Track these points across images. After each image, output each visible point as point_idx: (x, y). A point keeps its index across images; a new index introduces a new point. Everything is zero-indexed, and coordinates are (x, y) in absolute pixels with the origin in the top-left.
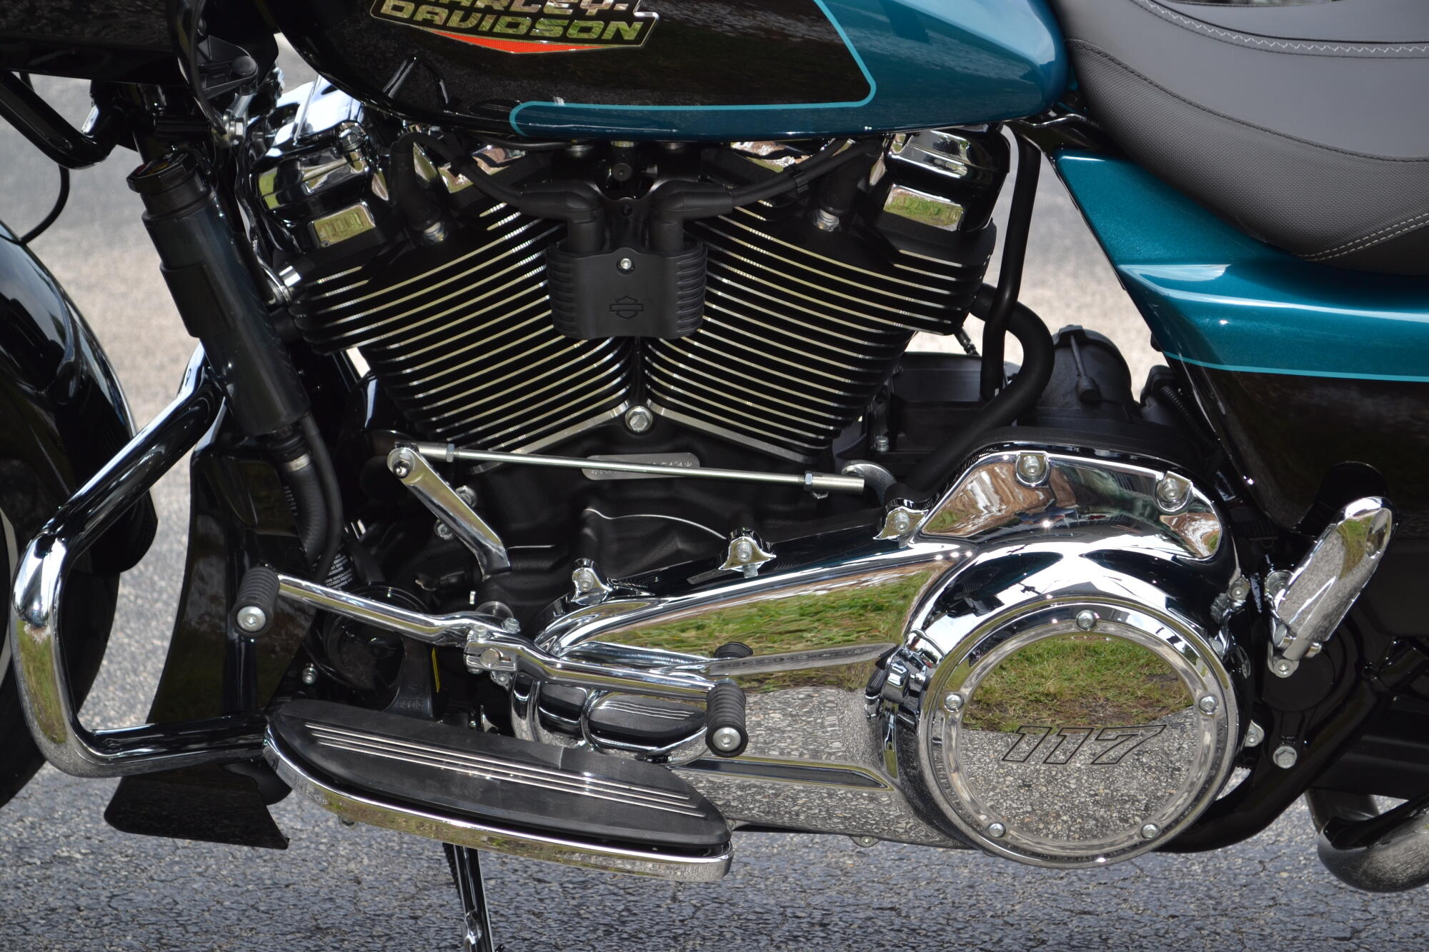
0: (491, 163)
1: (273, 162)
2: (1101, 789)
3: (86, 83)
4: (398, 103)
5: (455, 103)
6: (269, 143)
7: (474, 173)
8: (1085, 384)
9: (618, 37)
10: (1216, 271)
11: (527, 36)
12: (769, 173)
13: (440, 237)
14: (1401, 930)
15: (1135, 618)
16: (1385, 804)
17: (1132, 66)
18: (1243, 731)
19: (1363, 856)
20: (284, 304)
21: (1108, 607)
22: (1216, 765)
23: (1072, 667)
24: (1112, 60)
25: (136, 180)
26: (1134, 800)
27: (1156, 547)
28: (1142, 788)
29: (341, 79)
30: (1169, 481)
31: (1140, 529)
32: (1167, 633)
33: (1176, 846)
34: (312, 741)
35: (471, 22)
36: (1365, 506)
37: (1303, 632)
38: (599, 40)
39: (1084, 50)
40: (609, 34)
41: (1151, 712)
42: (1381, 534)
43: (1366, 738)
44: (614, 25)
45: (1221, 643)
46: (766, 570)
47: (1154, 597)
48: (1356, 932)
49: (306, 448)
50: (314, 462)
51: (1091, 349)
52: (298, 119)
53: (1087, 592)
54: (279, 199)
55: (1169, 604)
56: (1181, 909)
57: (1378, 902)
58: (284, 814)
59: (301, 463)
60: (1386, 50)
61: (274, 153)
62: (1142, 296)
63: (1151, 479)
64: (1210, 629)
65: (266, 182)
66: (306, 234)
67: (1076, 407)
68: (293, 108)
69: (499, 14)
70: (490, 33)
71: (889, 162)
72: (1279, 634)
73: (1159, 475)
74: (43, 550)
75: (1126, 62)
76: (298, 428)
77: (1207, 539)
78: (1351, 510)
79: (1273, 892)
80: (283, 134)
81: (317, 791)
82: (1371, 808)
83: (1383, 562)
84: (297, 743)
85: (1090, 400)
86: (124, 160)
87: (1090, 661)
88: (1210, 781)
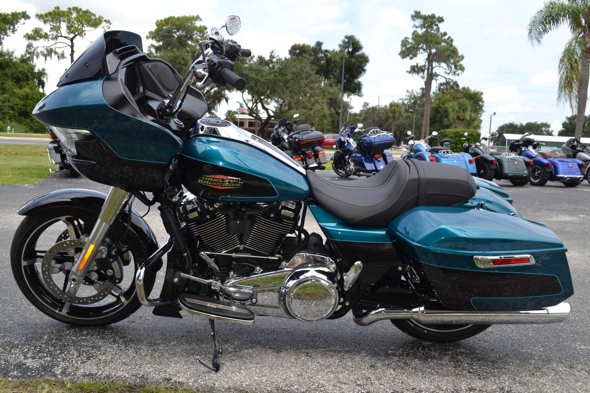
0: (217, 206)
1: (182, 205)
2: (317, 309)
3: (152, 193)
4: (202, 196)
5: (211, 196)
6: (182, 201)
7: (214, 207)
8: (315, 242)
9: (236, 186)
10: (335, 224)
11: (221, 186)
12: (262, 208)
13: (209, 217)
14: (369, 332)
15: (322, 282)
16: (364, 311)
18: (339, 299)
19: (360, 320)
20: (183, 228)
21: (318, 280)
22: (335, 305)
23: (312, 288)
24: (318, 190)
25: (159, 208)
26: (322, 311)
27: (326, 270)
28: (324, 309)
29: (193, 192)
30: (327, 258)
31: (323, 267)
32: (327, 284)
33: (331, 318)
34: (185, 301)
35: (213, 183)
36: (358, 263)
37: (349, 283)
38: (233, 187)
40: (235, 185)
41: (325, 296)
42: (361, 267)
43: (361, 300)
44: (235, 184)
45: (336, 285)
46: (262, 273)
47: (325, 277)
48: (362, 332)
49: (186, 252)
50: (187, 254)
51: (316, 236)
52: (187, 198)
53: (314, 277)
54: (183, 211)
55: (327, 279)
56: (333, 328)
57: (365, 327)
58: (182, 313)
59: (185, 254)
60: (362, 189)
61: (182, 203)
62: (322, 228)
63: (324, 258)
64: (334, 283)
65: (181, 208)
66: (187, 217)
67: (313, 246)
68: (186, 196)
69: (217, 182)
70: (216, 185)
71: (282, 206)
72: (345, 284)
73: (325, 257)
74: (141, 269)
75: (320, 190)
76: (185, 249)
77: (334, 268)
78: (356, 263)
79: (348, 326)
80: (184, 200)
81: (186, 309)
82: (362, 312)
83: (361, 271)
84: (183, 301)
85: (315, 245)
86: (158, 204)
87: (315, 288)
88: (334, 308)
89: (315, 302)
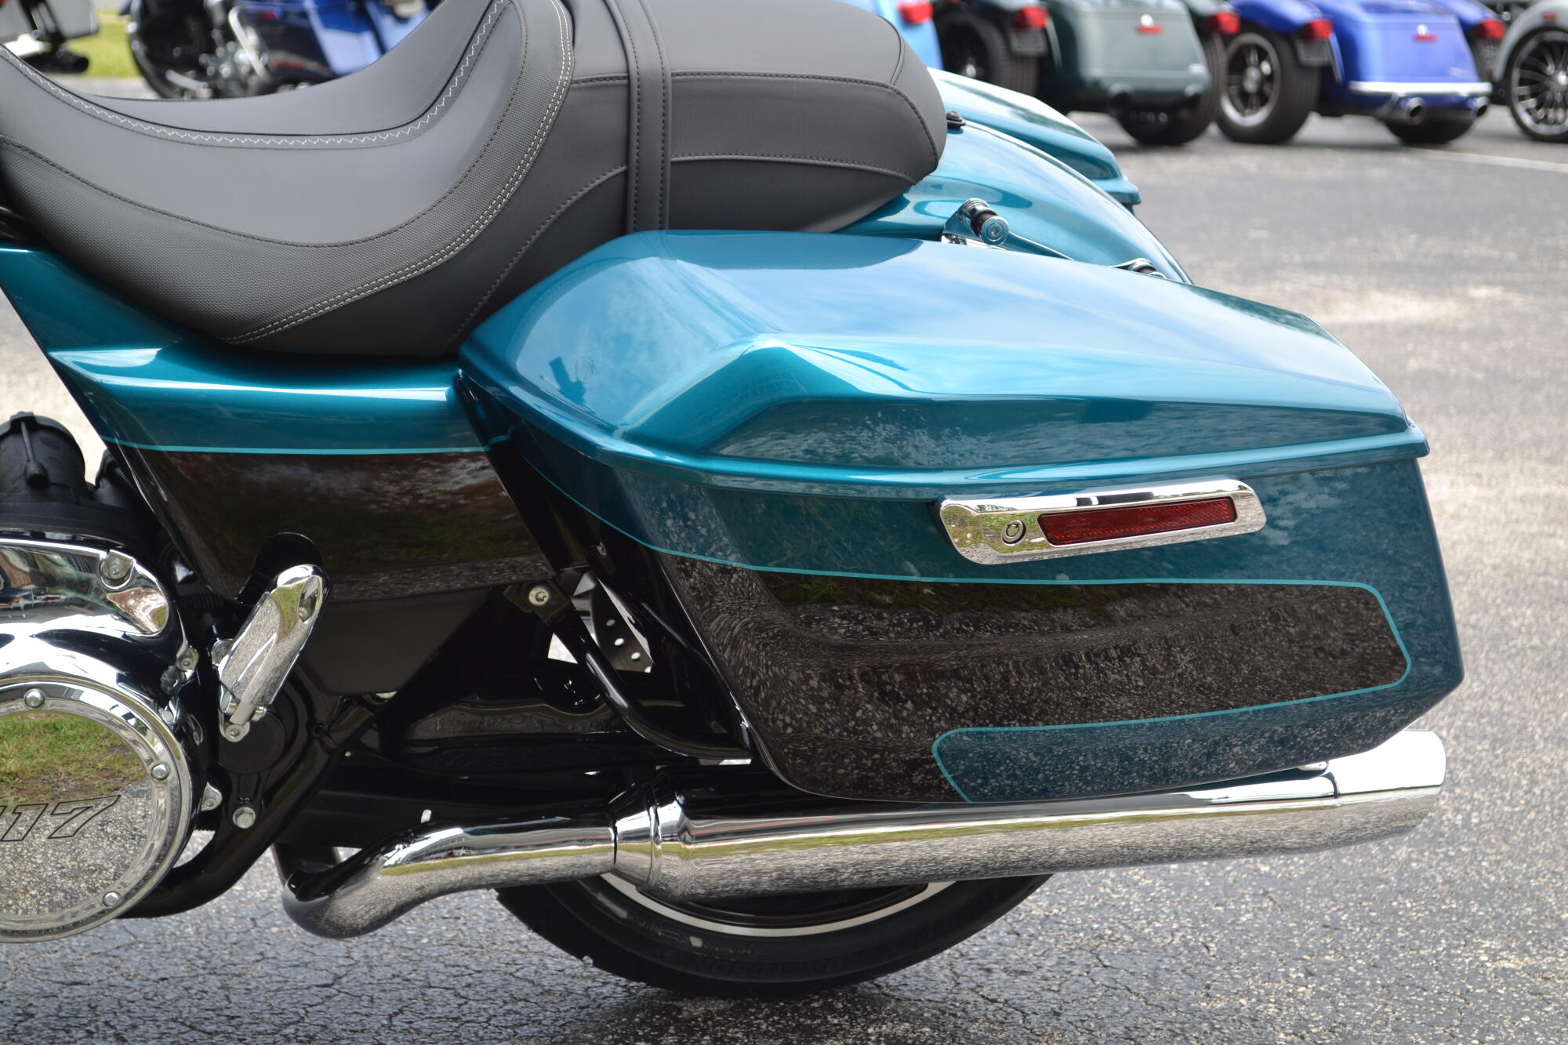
2: (67, 862)
8: (33, 469)
10: (143, 356)
14: (379, 973)
15: (90, 697)
16: (344, 853)
17: (54, 160)
18: (198, 795)
19: (325, 905)
21: (55, 686)
22: (172, 831)
23: (32, 744)
24: (33, 153)
26: (100, 869)
27: (108, 626)
28: (108, 857)
30: (113, 559)
31: (92, 609)
32: (121, 710)
33: (147, 908)
36: (298, 576)
37: (246, 697)
39: (4, 144)
41: (112, 783)
42: (313, 600)
43: (322, 792)
45: (172, 713)
47: (106, 673)
48: (337, 978)
51: (42, 434)
53: (40, 671)
55: (120, 679)
56: (171, 971)
57: (359, 946)
60: (304, 142)
62: (76, 384)
63: (93, 559)
64: (160, 701)
67: (24, 491)
72: (225, 701)
73: (102, 555)
75: (47, 156)
77: (155, 615)
78: (284, 578)
79: (259, 948)
82: (332, 857)
83: (318, 624)
85: (38, 483)
87: (50, 737)
88: (167, 846)
89: (50, 822)
